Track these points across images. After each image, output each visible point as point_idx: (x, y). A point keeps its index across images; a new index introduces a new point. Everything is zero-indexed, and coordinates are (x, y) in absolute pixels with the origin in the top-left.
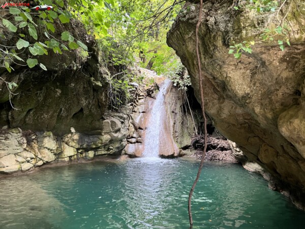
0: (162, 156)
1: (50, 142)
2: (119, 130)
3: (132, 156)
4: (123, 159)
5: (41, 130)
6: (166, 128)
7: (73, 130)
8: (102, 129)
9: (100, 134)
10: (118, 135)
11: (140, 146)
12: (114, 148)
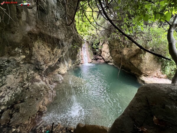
4: (80, 65)
6: (88, 55)
7: (70, 59)
8: (76, 58)
9: (76, 59)
10: (80, 59)
11: (83, 61)
12: (78, 63)
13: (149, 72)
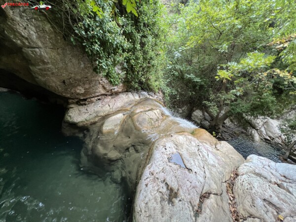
13: (80, 90)
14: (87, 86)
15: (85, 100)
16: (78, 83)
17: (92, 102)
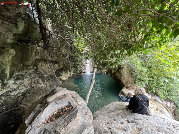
0: (90, 72)
1: (69, 72)
2: (81, 68)
3: (84, 73)
4: (82, 73)
5: (67, 70)
6: (91, 65)
10: (81, 69)
11: (85, 70)
13: (129, 85)
14: (131, 85)
15: (129, 88)
16: (129, 83)
17: (131, 89)
